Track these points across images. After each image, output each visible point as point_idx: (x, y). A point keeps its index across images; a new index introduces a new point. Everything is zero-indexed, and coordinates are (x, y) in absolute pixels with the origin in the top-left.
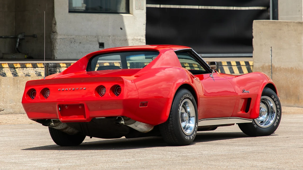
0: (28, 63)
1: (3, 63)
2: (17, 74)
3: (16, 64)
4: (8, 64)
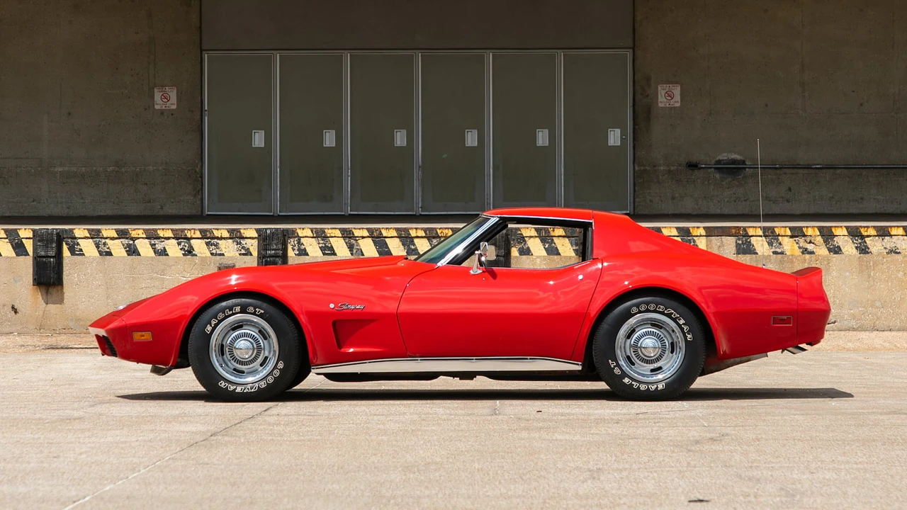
0: (895, 227)
1: (835, 227)
2: (869, 248)
3: (866, 229)
4: (847, 228)
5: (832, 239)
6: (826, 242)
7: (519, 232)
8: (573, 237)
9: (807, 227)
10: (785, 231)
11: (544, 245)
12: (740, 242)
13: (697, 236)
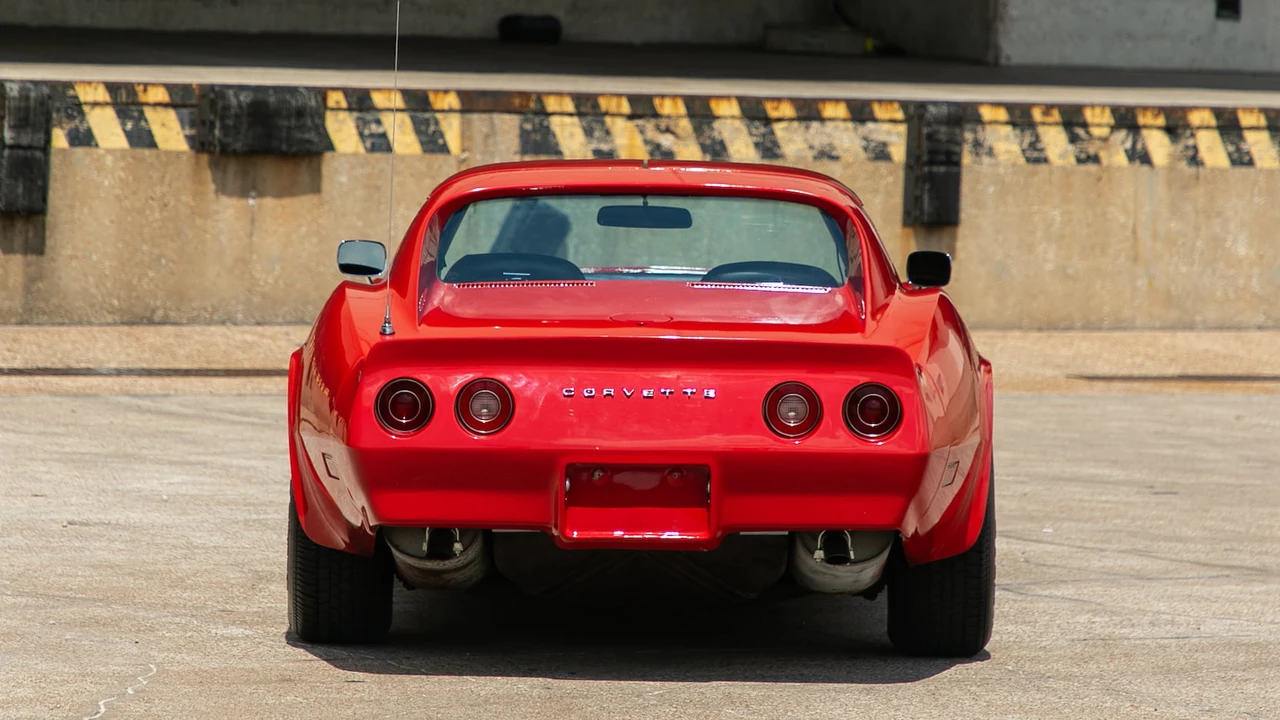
0: (830, 99)
1: (717, 95)
2: (779, 147)
3: (775, 104)
4: (739, 98)
5: (709, 124)
6: (698, 130)
7: (71, 92)
8: (185, 106)
9: (663, 96)
10: (619, 105)
11: (123, 124)
12: (528, 127)
13: (443, 111)
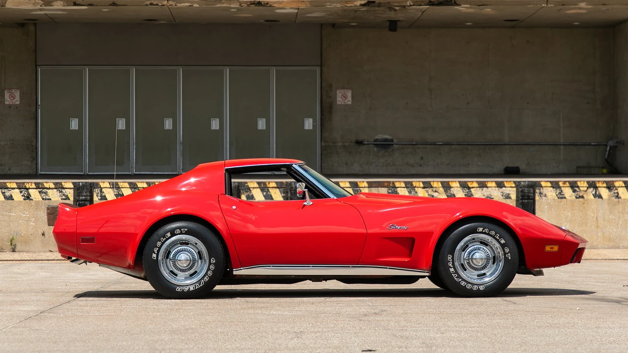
0: (490, 181)
1: (452, 181)
3: (471, 183)
4: (459, 182)
5: (450, 190)
6: (446, 191)
7: (247, 185)
8: (281, 188)
9: (434, 182)
10: (419, 184)
11: (263, 193)
12: (390, 191)
13: (362, 187)
